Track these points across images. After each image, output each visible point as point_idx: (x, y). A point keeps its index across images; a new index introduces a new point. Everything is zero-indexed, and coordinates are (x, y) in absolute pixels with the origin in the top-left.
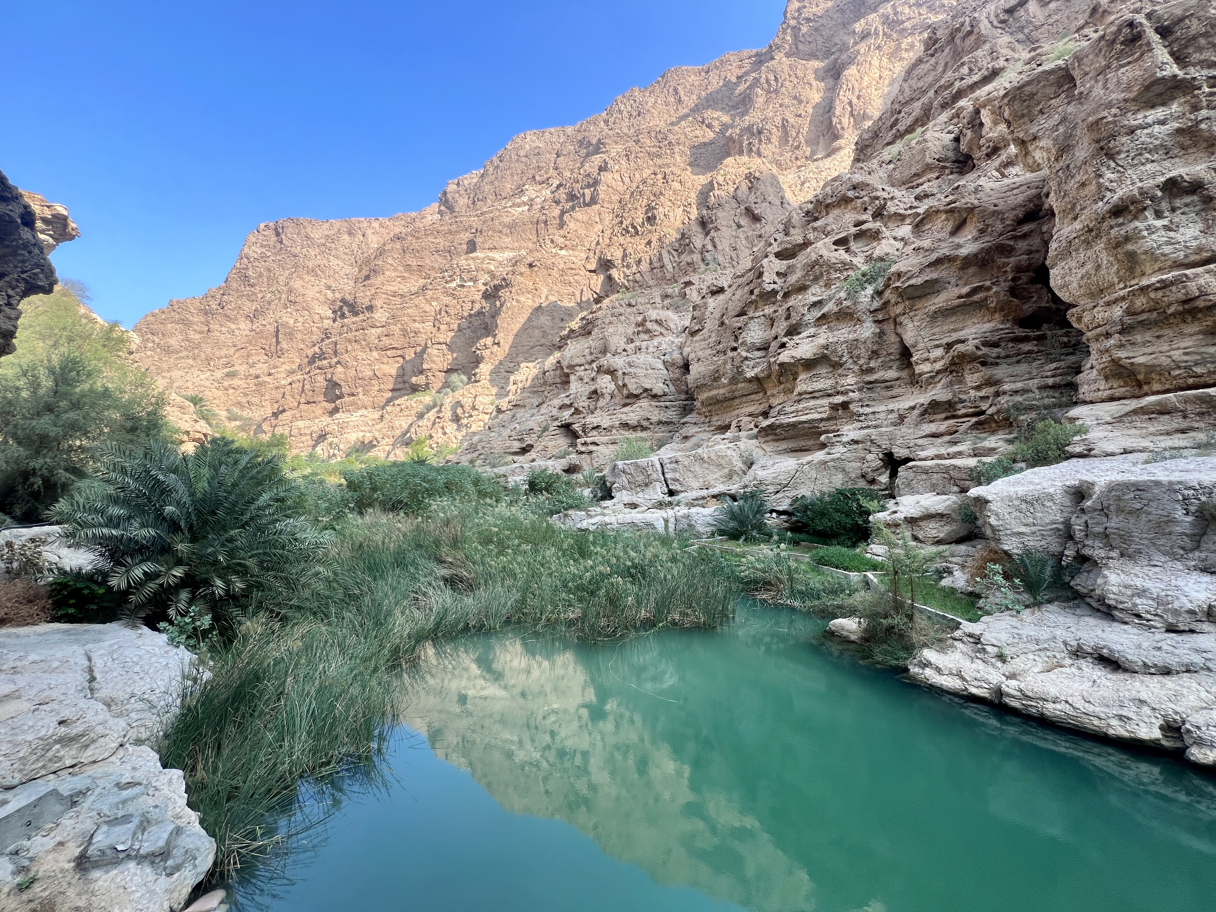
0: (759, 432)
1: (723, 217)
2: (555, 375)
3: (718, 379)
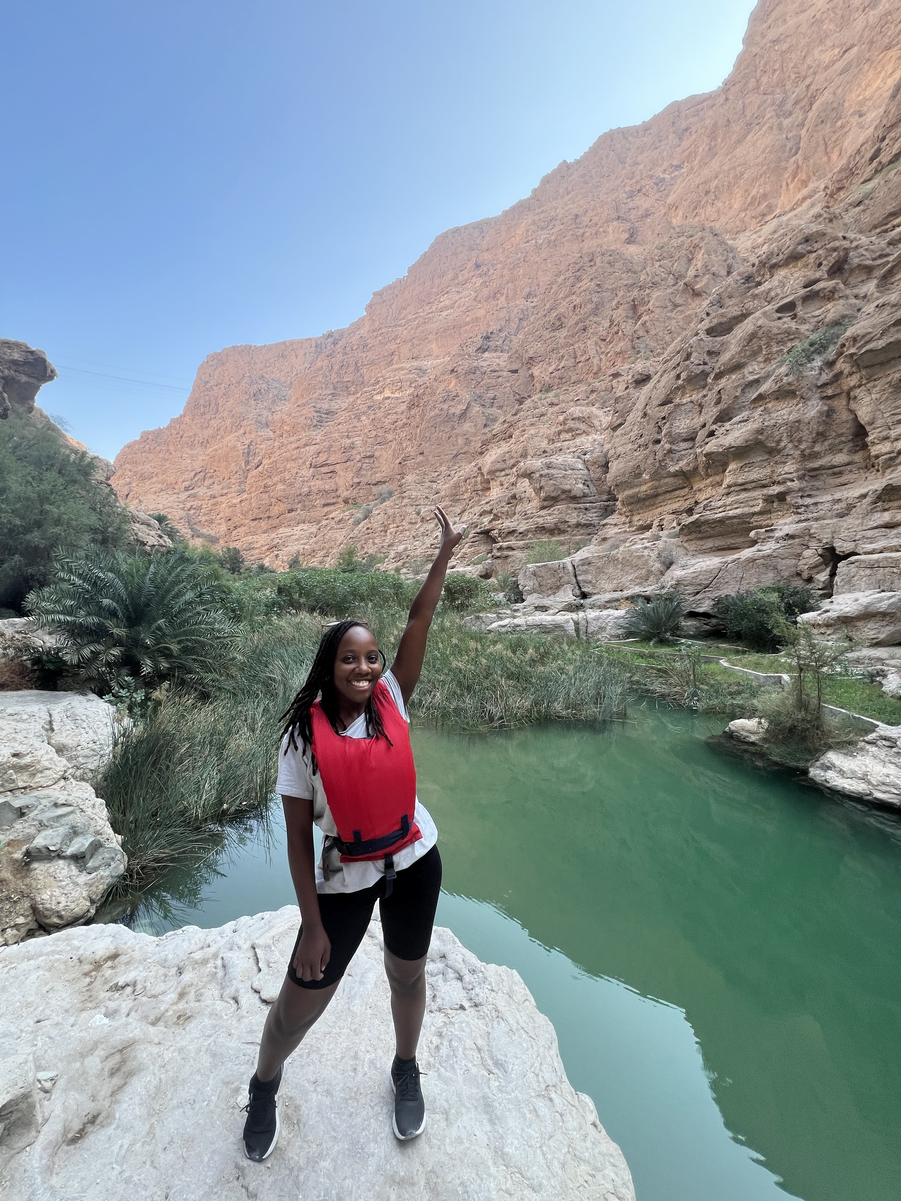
0: (682, 530)
1: (658, 297)
2: (476, 482)
3: (639, 475)
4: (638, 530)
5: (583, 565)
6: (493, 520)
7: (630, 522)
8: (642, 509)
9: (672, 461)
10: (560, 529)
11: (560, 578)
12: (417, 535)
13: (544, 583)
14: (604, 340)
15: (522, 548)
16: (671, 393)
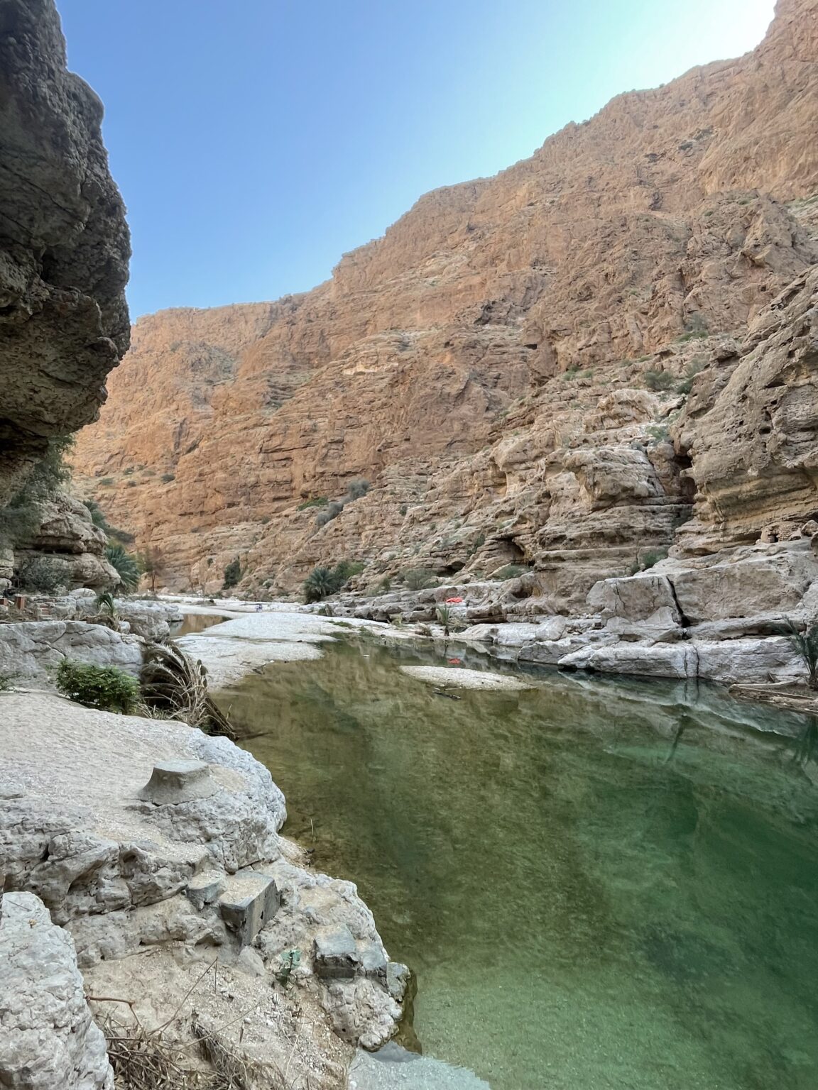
1: (710, 268)
2: (485, 475)
3: (742, 471)
4: (735, 540)
5: (685, 582)
6: (518, 523)
7: (724, 530)
8: (741, 513)
9: (789, 454)
10: (622, 537)
11: (655, 598)
12: (406, 539)
13: (631, 604)
14: (646, 313)
15: (575, 559)
16: (782, 372)
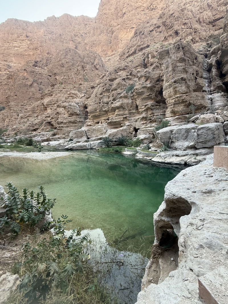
0: (107, 123)
1: (88, 67)
2: (41, 107)
3: (96, 110)
4: (95, 123)
5: (88, 131)
6: (51, 119)
7: (93, 121)
8: (96, 118)
9: (103, 108)
10: (75, 122)
11: (82, 134)
12: (20, 122)
13: (78, 135)
14: (76, 74)
15: (66, 127)
16: (102, 92)
